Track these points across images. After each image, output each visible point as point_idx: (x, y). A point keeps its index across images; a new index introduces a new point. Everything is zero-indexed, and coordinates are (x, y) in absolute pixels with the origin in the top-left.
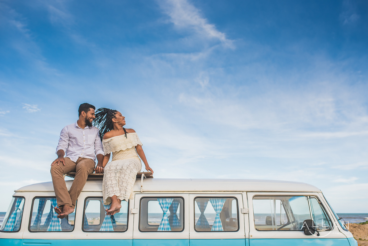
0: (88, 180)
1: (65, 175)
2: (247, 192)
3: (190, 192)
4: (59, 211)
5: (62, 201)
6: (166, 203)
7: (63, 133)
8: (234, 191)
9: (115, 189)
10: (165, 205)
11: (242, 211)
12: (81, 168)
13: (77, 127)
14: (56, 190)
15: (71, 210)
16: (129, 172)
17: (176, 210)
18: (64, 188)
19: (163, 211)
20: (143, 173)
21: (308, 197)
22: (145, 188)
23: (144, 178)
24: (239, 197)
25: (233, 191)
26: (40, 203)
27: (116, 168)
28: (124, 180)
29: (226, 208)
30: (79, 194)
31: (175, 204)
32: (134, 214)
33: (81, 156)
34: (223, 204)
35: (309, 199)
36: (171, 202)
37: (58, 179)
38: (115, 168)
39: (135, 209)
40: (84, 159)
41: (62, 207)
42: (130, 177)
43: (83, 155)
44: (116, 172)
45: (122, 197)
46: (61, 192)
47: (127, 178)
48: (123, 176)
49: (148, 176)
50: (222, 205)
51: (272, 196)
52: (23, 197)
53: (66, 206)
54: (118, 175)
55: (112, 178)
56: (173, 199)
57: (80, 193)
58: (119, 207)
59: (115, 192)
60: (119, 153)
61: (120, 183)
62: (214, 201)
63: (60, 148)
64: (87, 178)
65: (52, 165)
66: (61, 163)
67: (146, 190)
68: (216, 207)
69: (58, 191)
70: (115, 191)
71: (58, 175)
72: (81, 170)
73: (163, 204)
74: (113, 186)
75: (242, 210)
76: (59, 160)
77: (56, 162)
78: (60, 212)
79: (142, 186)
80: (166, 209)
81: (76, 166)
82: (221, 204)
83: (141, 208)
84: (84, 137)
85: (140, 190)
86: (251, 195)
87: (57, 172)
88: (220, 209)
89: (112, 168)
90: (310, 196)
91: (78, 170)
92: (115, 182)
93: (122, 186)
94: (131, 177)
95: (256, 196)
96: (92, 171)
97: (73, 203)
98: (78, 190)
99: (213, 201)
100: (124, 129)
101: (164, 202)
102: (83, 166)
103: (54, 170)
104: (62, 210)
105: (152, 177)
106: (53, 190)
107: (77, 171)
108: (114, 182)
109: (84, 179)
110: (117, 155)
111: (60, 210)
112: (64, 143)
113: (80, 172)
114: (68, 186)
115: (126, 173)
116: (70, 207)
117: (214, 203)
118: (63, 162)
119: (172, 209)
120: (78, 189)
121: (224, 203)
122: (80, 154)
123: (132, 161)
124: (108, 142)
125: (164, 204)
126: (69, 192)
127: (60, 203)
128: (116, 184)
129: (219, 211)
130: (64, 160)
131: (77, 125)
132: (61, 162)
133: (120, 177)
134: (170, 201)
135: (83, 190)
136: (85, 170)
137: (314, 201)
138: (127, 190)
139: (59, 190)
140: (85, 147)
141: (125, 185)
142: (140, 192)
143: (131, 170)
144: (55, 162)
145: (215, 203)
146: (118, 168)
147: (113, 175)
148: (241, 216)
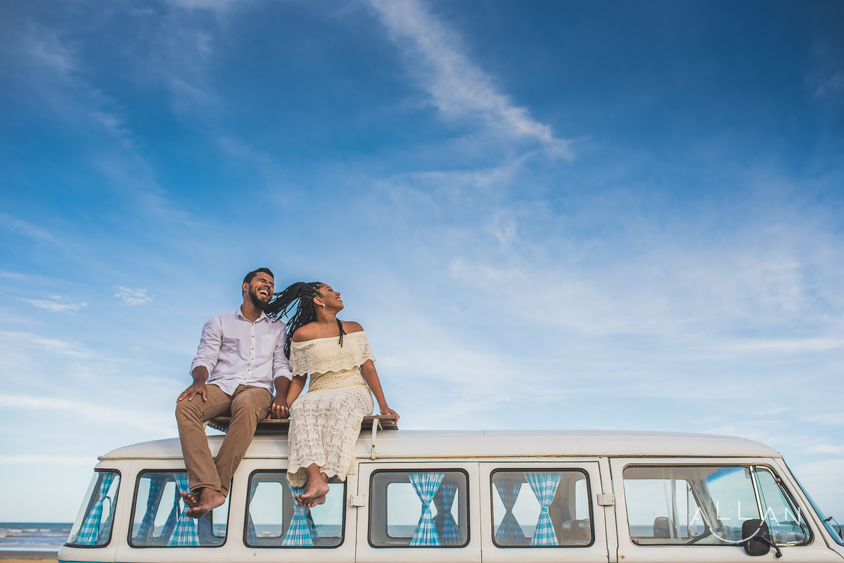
0: (257, 434)
1: (207, 423)
2: (609, 457)
3: (481, 459)
4: (192, 501)
5: (199, 480)
6: (428, 484)
7: (210, 328)
8: (580, 456)
9: (314, 451)
10: (425, 489)
11: (600, 500)
12: (242, 407)
13: (239, 316)
14: (187, 456)
15: (219, 500)
16: (346, 415)
17: (450, 504)
18: (204, 451)
19: (422, 501)
20: (377, 417)
21: (751, 468)
22: (380, 451)
23: (379, 429)
24: (591, 468)
25: (577, 456)
26: (153, 487)
27: (318, 407)
28: (334, 433)
29: (563, 499)
30: (239, 463)
31: (447, 490)
32: (357, 507)
33: (244, 382)
34: (557, 486)
35: (753, 474)
36: (440, 481)
37: (192, 430)
38: (314, 407)
39: (360, 496)
40: (248, 387)
41: (199, 492)
42: (348, 425)
43: (247, 381)
44: (317, 414)
45: (331, 471)
46: (198, 460)
47: (342, 428)
48: (332, 422)
49: (388, 424)
50: (555, 488)
51: (667, 466)
52: (118, 472)
53: (207, 490)
54: (321, 421)
55: (309, 428)
56: (443, 475)
57: (240, 461)
58: (324, 489)
59: (314, 458)
60: (325, 376)
61: (327, 440)
62: (536, 478)
63: (199, 363)
64: (254, 429)
65: (178, 401)
66: (199, 396)
67: (383, 455)
68: (541, 492)
69: (191, 457)
70: (316, 454)
71: (191, 422)
72: (243, 411)
73: (421, 485)
74: (311, 444)
75: (600, 498)
76: (194, 390)
77: (188, 393)
78: (194, 504)
79: (374, 446)
80: (429, 496)
81: (231, 403)
82: (551, 484)
83: (374, 495)
84: (253, 340)
85: (369, 455)
86: (618, 465)
87: (189, 416)
88: (551, 497)
89: (308, 407)
90: (754, 466)
91: (237, 412)
92: (315, 436)
93: (330, 444)
94: (350, 427)
95: (630, 466)
96: (264, 413)
97: (224, 485)
98: (235, 455)
99: (534, 478)
100: (339, 323)
101: (423, 481)
102: (248, 402)
103: (183, 411)
104: (199, 499)
105: (395, 428)
106: (181, 455)
107: (233, 412)
108: (313, 436)
109: (249, 432)
110: (319, 379)
111: (193, 498)
112: (210, 353)
113: (240, 416)
114: (214, 448)
115: (339, 417)
116: (215, 493)
117: (535, 482)
118: (202, 395)
119: (442, 500)
120: (236, 453)
121: (558, 484)
122: (241, 377)
123: (352, 393)
124: (303, 350)
125: (424, 485)
126: (216, 460)
127: (195, 484)
128: (317, 440)
129: (547, 500)
130: (206, 389)
131: (240, 313)
132: (198, 393)
133: (326, 425)
134: (437, 478)
135: (247, 455)
136: (251, 412)
137: (766, 478)
138: (342, 454)
139: (193, 455)
140: (253, 362)
141: (336, 442)
142: (371, 458)
143: (350, 411)
144: (185, 395)
145: (537, 483)
146: (322, 406)
147: (311, 421)
148: (598, 511)
